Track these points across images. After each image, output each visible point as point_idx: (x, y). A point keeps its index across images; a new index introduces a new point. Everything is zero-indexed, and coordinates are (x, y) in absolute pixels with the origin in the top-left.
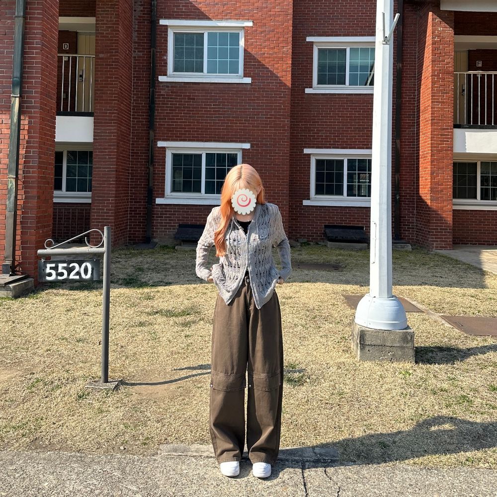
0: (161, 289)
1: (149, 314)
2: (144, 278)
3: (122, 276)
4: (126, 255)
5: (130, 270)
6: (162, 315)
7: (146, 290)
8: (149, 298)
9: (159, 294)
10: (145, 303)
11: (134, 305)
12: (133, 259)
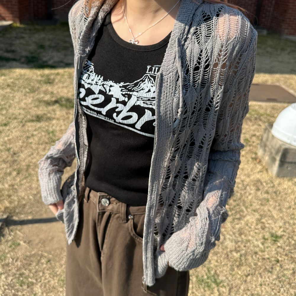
0: (61, 71)
1: (48, 103)
2: (45, 57)
3: (24, 53)
4: (30, 30)
5: (32, 47)
6: (62, 105)
7: (47, 71)
8: (49, 81)
9: (59, 77)
10: (44, 87)
11: (33, 90)
12: (37, 36)
